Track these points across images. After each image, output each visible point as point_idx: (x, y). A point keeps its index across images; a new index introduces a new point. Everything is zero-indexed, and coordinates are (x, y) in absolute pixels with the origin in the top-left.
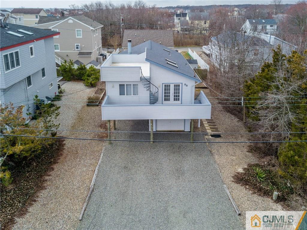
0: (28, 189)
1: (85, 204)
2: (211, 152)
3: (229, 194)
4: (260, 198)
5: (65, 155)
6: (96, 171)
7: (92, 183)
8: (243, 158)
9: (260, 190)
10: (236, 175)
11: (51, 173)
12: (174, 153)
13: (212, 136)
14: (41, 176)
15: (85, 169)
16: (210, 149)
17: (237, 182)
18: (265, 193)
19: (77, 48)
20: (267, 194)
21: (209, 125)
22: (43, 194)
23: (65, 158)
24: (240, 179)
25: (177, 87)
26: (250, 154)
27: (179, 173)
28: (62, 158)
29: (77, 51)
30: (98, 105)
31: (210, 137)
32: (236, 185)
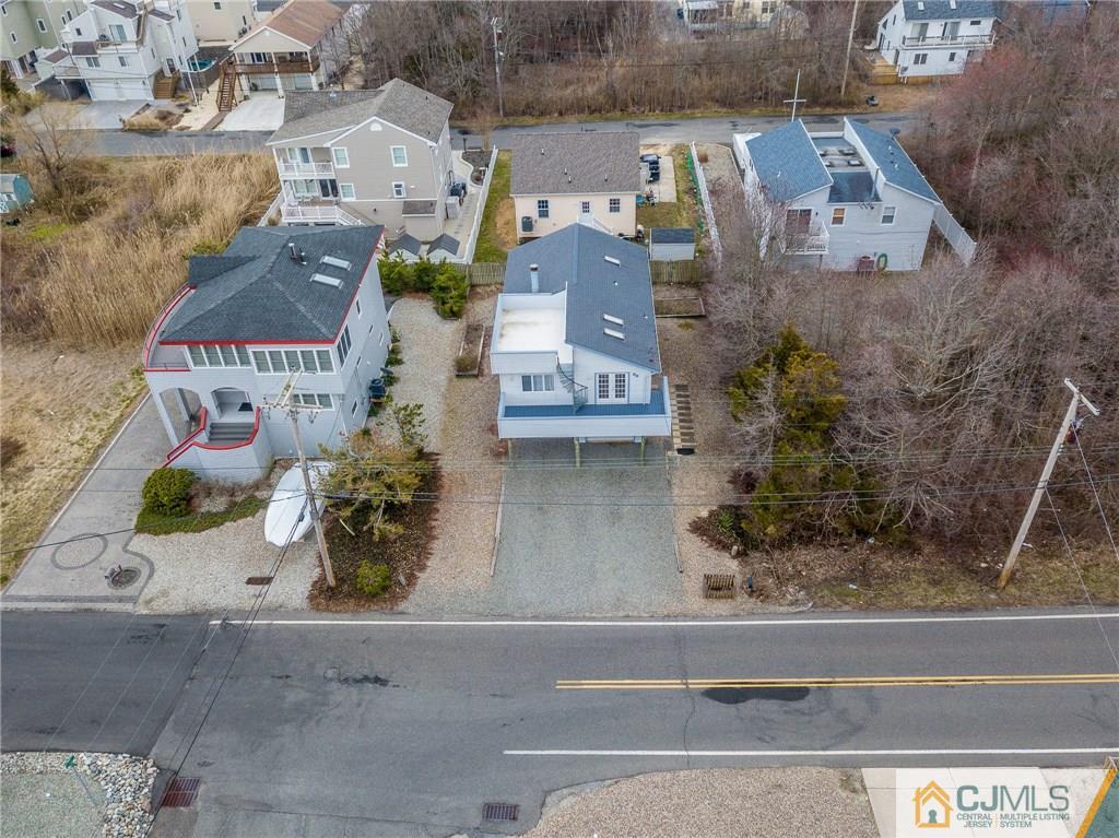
0: (415, 539)
1: (494, 558)
2: (669, 481)
3: (677, 546)
4: (717, 552)
5: (447, 487)
6: (500, 515)
7: (498, 531)
8: (717, 493)
9: (719, 542)
10: (694, 522)
11: (436, 516)
12: (611, 485)
13: (679, 451)
14: (425, 521)
15: (482, 510)
16: (669, 477)
17: (692, 532)
18: (724, 547)
19: (399, 193)
20: (726, 547)
21: (681, 428)
22: (436, 545)
23: (449, 492)
24: (698, 528)
25: (620, 379)
26: (731, 486)
27: (615, 517)
28: (444, 493)
29: (398, 201)
30: (476, 376)
31: (676, 453)
32: (691, 535)
